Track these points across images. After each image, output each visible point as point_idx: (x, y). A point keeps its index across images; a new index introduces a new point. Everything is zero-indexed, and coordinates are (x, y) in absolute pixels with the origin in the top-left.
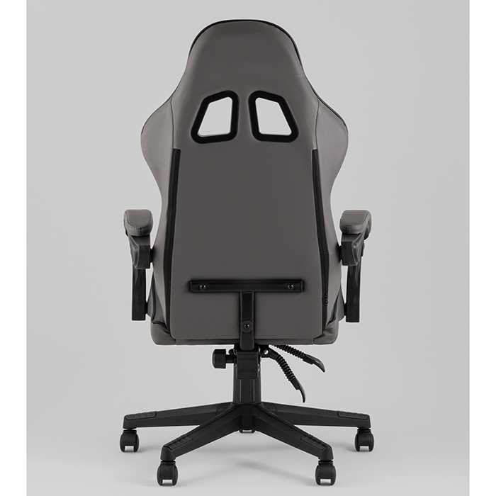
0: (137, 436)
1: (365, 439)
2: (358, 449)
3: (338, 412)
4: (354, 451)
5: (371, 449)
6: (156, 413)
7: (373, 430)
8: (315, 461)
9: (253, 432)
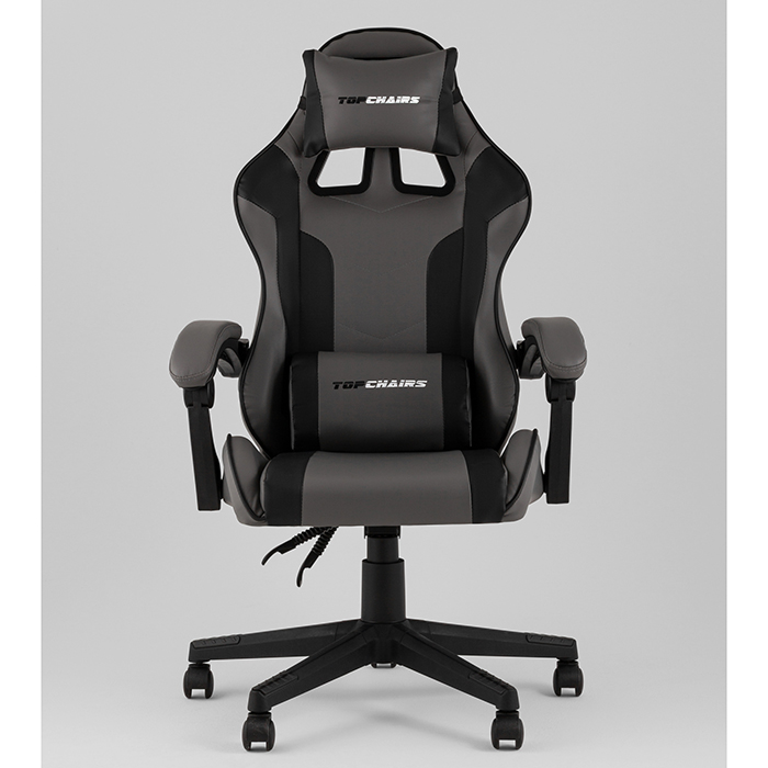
0: (210, 674)
1: (568, 677)
2: (558, 693)
3: (526, 635)
4: (552, 695)
5: (578, 693)
6: (240, 636)
7: (582, 662)
8: (489, 711)
9: (393, 666)
